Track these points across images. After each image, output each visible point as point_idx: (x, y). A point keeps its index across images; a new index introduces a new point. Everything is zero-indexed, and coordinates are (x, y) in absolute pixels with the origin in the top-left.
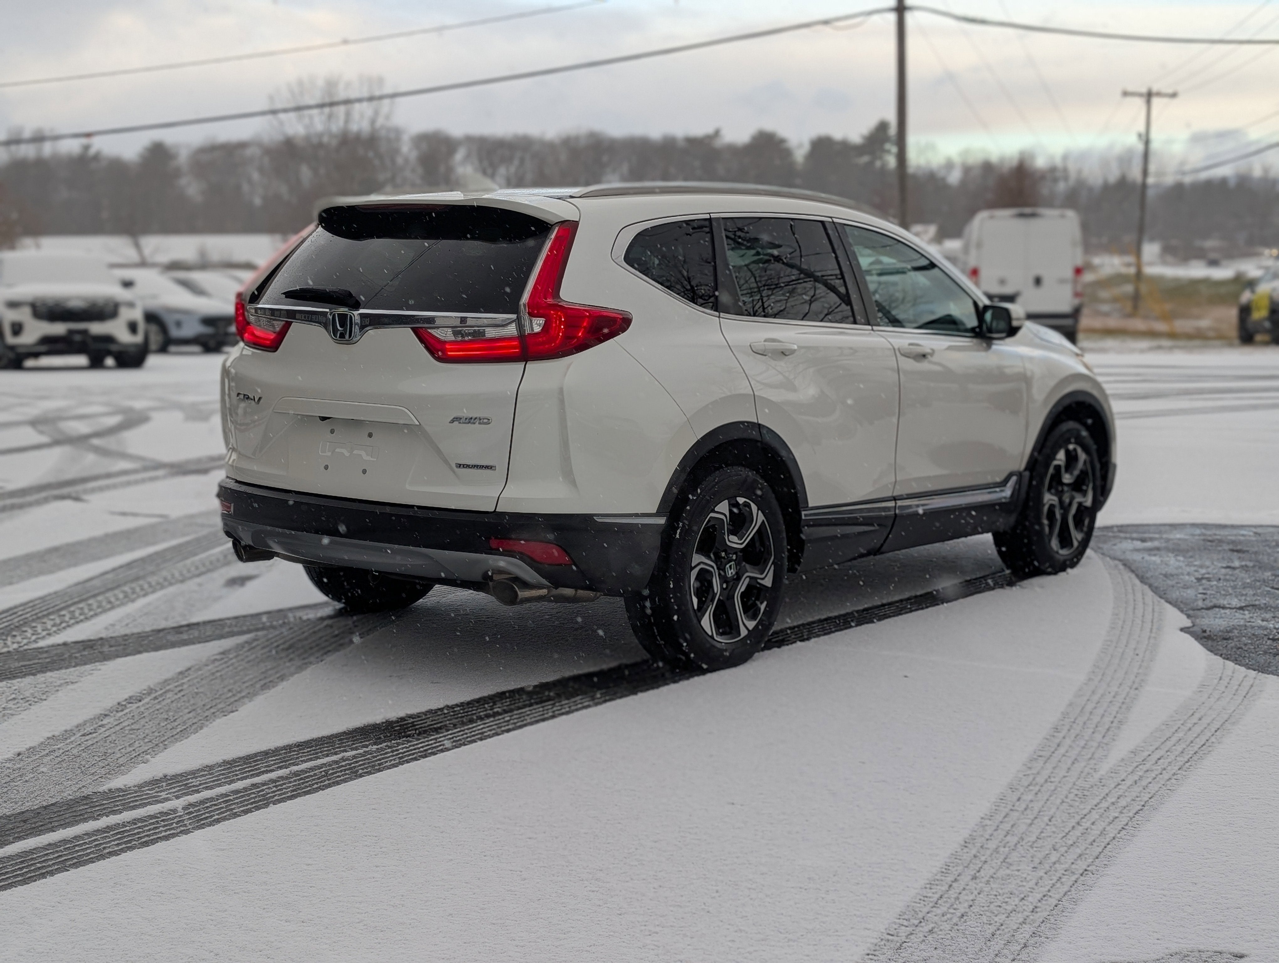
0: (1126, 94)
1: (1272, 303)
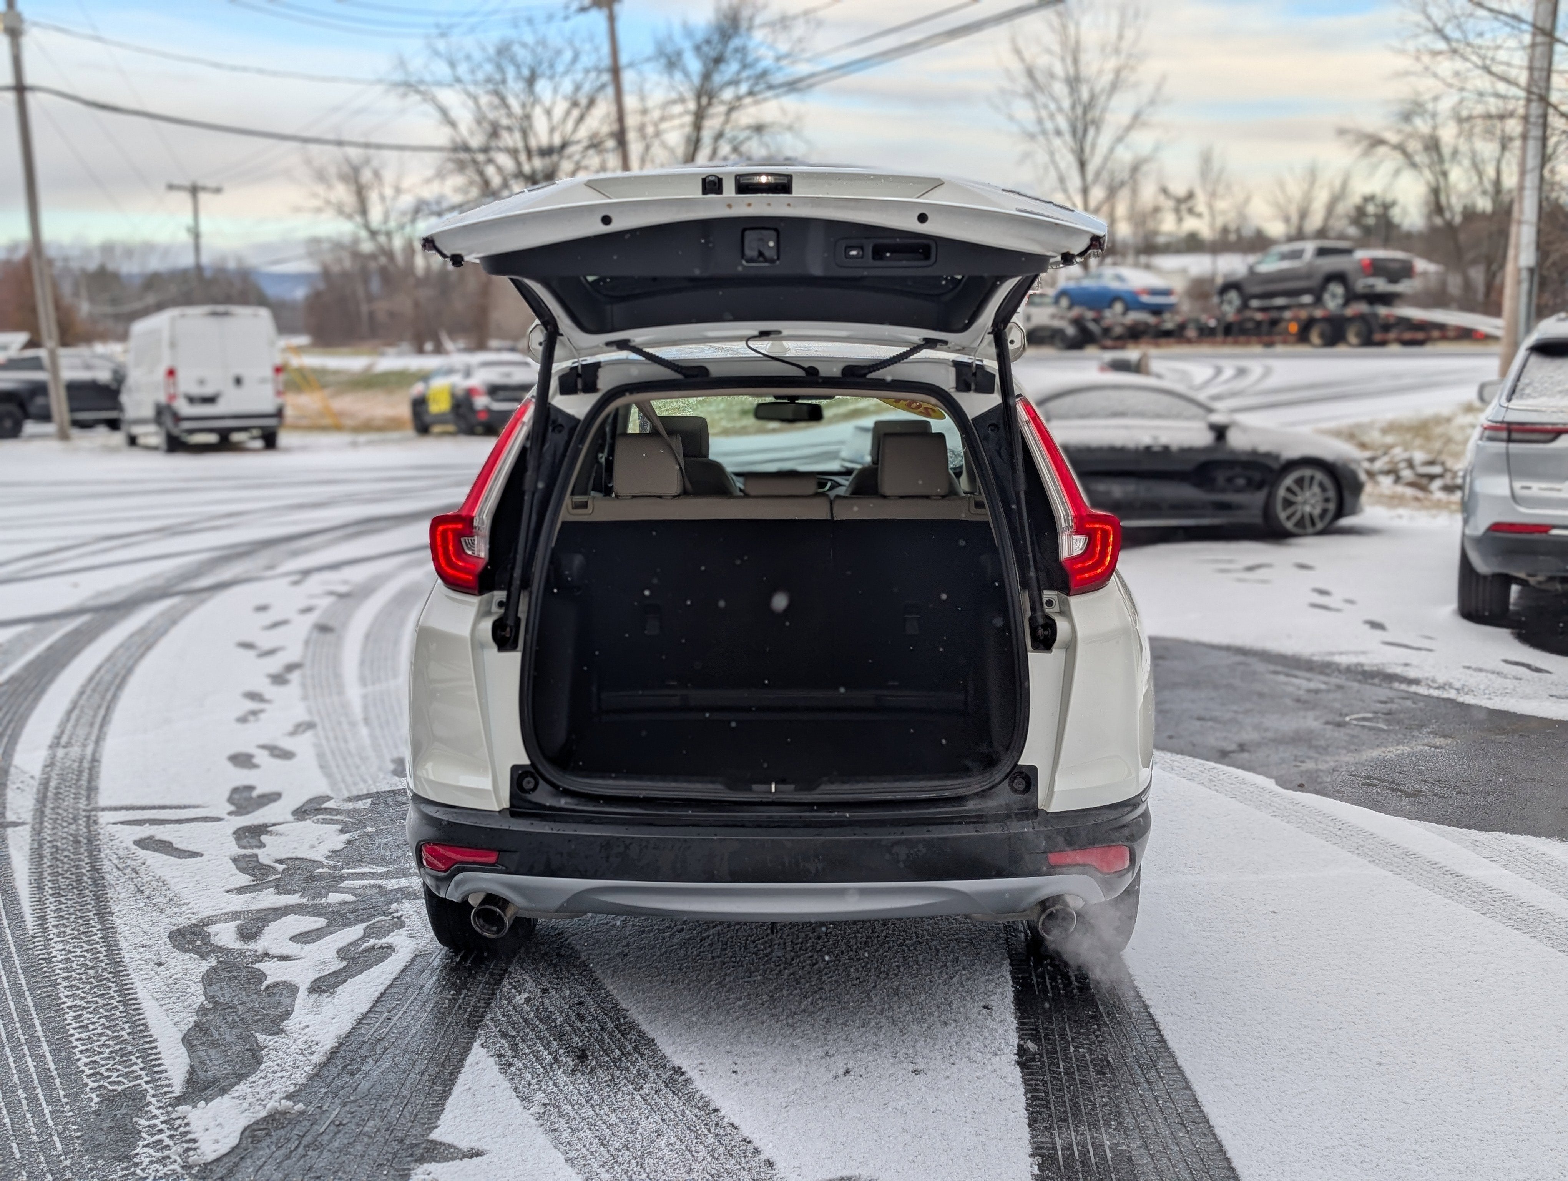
0: (171, 187)
1: (453, 396)
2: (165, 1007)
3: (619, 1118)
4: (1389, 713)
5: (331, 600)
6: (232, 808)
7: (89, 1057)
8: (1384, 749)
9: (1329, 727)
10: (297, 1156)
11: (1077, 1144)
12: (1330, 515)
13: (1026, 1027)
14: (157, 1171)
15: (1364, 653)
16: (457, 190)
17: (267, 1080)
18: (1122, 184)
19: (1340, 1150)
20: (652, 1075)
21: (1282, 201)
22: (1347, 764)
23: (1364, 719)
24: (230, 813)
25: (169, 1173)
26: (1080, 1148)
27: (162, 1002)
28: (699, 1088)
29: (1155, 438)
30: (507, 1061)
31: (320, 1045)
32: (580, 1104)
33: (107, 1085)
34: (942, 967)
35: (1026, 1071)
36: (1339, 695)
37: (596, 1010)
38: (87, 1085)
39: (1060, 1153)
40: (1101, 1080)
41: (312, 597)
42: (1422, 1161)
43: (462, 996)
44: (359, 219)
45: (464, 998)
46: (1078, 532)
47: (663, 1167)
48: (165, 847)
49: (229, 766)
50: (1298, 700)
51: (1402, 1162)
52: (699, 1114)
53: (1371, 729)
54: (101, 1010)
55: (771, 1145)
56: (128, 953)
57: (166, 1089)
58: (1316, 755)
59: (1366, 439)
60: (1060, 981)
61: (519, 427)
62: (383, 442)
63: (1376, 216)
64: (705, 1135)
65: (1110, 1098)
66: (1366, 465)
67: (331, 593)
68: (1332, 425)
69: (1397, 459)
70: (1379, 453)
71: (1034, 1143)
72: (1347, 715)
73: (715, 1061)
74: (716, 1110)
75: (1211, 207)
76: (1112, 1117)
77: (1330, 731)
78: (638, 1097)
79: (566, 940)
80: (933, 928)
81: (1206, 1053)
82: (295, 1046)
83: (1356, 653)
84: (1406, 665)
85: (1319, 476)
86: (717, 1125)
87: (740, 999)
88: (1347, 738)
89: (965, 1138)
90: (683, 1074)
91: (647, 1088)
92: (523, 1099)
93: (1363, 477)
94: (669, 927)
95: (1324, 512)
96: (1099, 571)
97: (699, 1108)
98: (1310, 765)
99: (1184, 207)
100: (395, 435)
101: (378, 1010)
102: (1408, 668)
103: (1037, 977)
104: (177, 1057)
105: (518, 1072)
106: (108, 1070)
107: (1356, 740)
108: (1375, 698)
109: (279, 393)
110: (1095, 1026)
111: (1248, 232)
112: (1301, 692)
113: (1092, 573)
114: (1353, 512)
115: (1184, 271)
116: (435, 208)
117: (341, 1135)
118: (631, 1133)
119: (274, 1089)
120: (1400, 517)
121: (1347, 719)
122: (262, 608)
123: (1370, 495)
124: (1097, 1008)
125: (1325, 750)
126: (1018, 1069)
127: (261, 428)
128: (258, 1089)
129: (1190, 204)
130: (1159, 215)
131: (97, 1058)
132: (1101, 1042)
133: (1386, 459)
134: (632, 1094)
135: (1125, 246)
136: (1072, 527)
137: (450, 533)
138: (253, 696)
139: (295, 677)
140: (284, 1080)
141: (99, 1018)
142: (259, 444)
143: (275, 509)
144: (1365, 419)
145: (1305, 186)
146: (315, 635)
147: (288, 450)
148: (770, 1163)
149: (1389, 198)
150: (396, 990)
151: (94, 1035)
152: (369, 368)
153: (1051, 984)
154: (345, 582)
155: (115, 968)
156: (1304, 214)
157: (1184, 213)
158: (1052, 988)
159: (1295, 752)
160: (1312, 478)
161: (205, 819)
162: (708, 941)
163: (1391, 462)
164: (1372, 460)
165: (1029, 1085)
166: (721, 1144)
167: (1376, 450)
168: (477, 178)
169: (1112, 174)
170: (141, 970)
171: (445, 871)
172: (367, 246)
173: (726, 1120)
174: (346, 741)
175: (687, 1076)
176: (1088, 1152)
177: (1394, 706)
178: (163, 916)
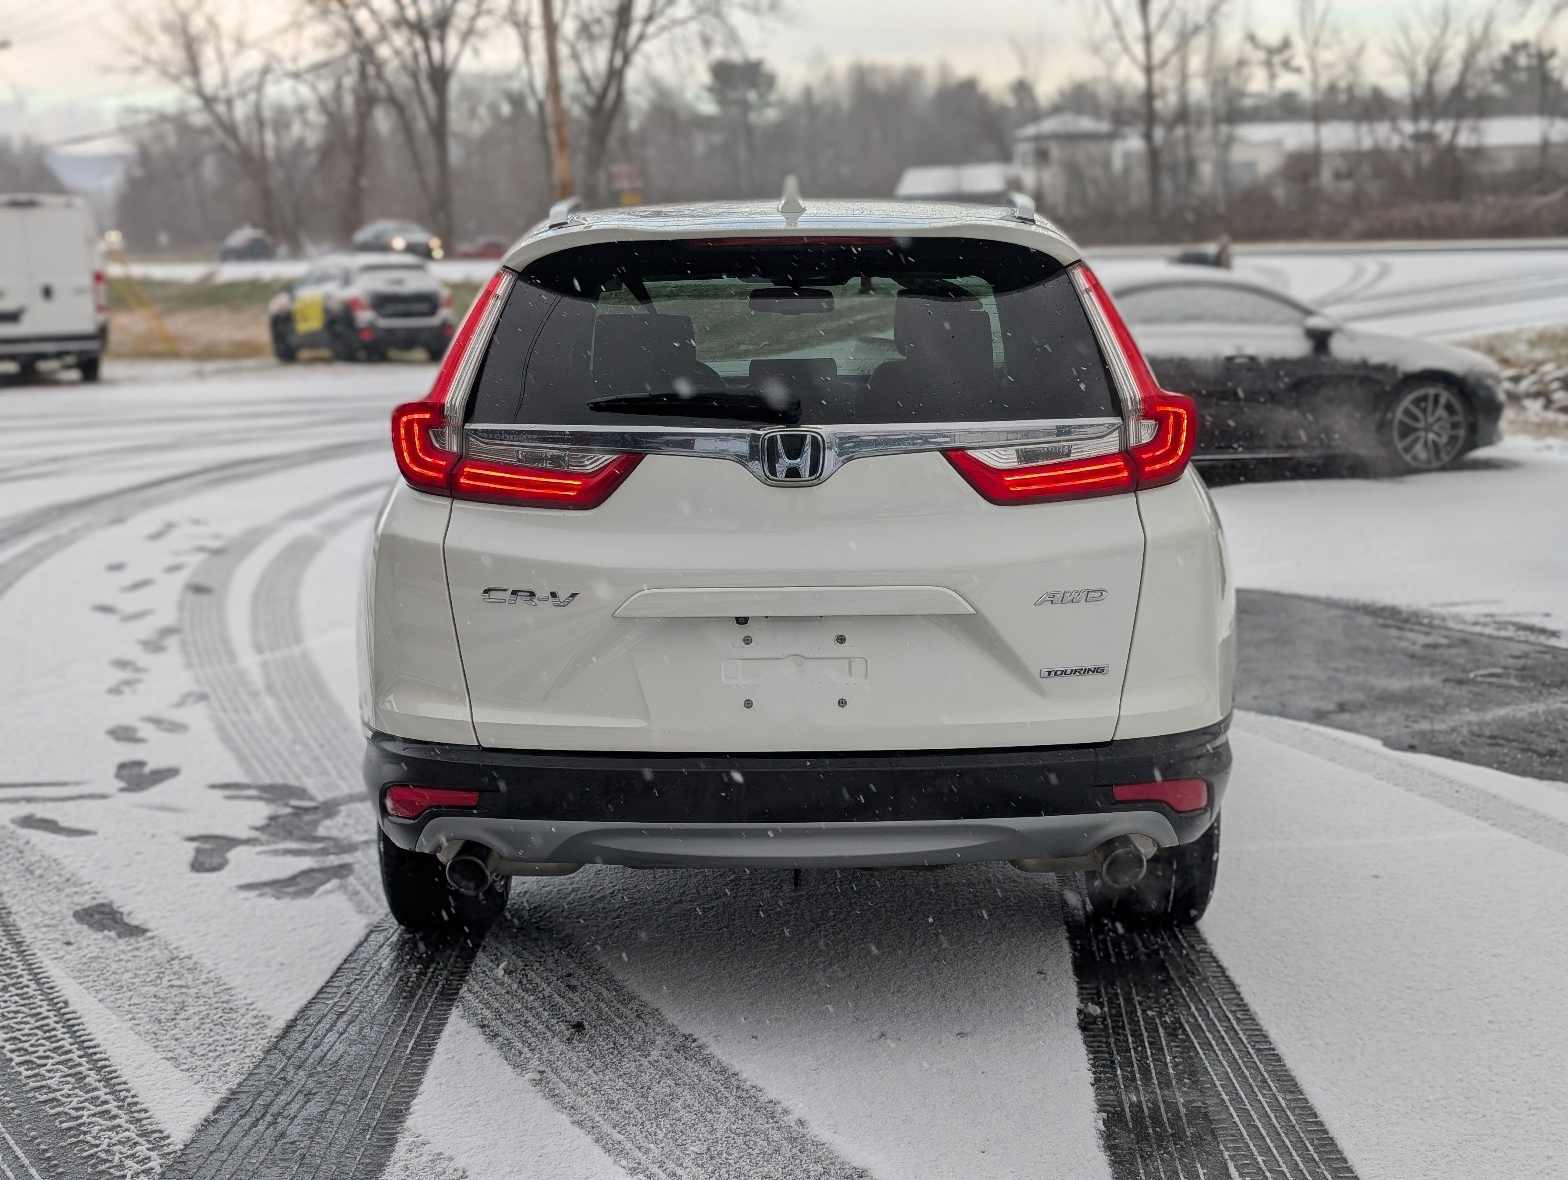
1: (327, 311)
2: (84, 985)
3: (627, 1083)
4: (1524, 668)
5: (200, 557)
6: (122, 785)
7: (7, 1033)
8: (1514, 707)
9: (1450, 685)
10: (266, 1123)
11: (1146, 1101)
12: (1460, 444)
13: (1085, 992)
14: (110, 1138)
15: (1495, 602)
16: (318, 43)
17: (218, 1053)
18: (1197, 29)
19: (1444, 1102)
20: (660, 1041)
21: (1406, 50)
22: (1469, 723)
23: (1492, 675)
24: (122, 790)
25: (123, 1140)
26: (1149, 1105)
27: (81, 981)
28: (715, 1054)
29: (1239, 348)
30: (492, 1031)
31: (272, 1019)
32: (581, 1071)
33: (35, 1060)
34: (986, 934)
35: (1086, 1033)
36: (1463, 651)
37: (589, 983)
38: (11, 1060)
39: (1127, 1110)
40: (1173, 1041)
41: (177, 553)
42: (1533, 1111)
43: (431, 970)
44: (188, 82)
45: (434, 972)
46: (1146, 416)
47: (681, 1127)
48: (49, 826)
49: (110, 741)
50: (1413, 656)
51: (1512, 1112)
52: (717, 1078)
53: (1499, 686)
54: (11, 988)
55: (801, 1105)
56: (28, 934)
57: (103, 1063)
58: (1431, 715)
59: (1509, 353)
60: (1124, 947)
61: (492, 301)
62: (237, 371)
63: (1529, 69)
64: (726, 1098)
65: (1183, 1058)
66: (1507, 385)
67: (201, 549)
68: (1467, 335)
69: (1548, 378)
70: (1526, 371)
71: (1098, 1100)
72: (1471, 671)
73: (731, 1027)
74: (735, 1074)
75: (1312, 59)
76: (1186, 1076)
77: (1448, 689)
78: (646, 1064)
79: (545, 914)
80: (975, 896)
81: (1294, 1014)
82: (243, 1021)
83: (1484, 602)
84: (1547, 615)
85: (1445, 396)
86: (738, 1088)
87: (754, 967)
88: (1470, 696)
89: (1020, 1096)
90: (694, 1041)
91: (655, 1054)
92: (515, 1067)
93: (1502, 397)
94: (666, 899)
95: (1453, 439)
96: (1171, 462)
97: (716, 1073)
98: (1424, 725)
99: (1277, 59)
100: (251, 363)
101: (335, 984)
102: (1547, 619)
103: (1098, 941)
104: (109, 1032)
105: (505, 1042)
106: (32, 1045)
107: (1481, 698)
108: (1507, 653)
109: (100, 309)
110: (1166, 991)
111: (1363, 90)
112: (1416, 648)
113: (1163, 465)
114: (1490, 441)
115: (1277, 143)
116: (290, 67)
117: (312, 1103)
118: (642, 1097)
119: (227, 1061)
120: (1549, 448)
121: (1472, 675)
122: (117, 567)
123: (1511, 422)
124: (1168, 973)
125: (1444, 709)
126: (1079, 1031)
127: (80, 353)
128: (209, 1062)
129: (1286, 55)
130: (1245, 71)
131: (17, 1034)
132: (1171, 1005)
133: (1533, 378)
134: (639, 1060)
135: (1201, 111)
136: (1140, 410)
137: (415, 425)
138: (122, 664)
139: (172, 642)
140: (237, 1053)
141: (11, 996)
142: (74, 375)
143: (111, 452)
144: (1509, 329)
145: (1436, 31)
146: (190, 597)
147: (113, 382)
148: (801, 1123)
149: (1546, 47)
150: (353, 965)
151: (8, 1012)
152: (208, 277)
153: (1114, 950)
154: (217, 536)
155: (18, 948)
156: (1433, 68)
157: (1278, 69)
158: (1115, 953)
159: (1407, 711)
160: (1436, 398)
161: (92, 796)
162: (712, 913)
163: (1540, 381)
164: (1516, 379)
165: (1091, 1047)
166: (745, 1105)
167: (1523, 367)
168: (344, 26)
169: (1184, 15)
170: (48, 949)
171: (414, 819)
172: (200, 119)
173: (748, 1083)
174: (248, 712)
175: (700, 1042)
176: (1159, 1109)
177: (1529, 662)
178: (63, 895)
